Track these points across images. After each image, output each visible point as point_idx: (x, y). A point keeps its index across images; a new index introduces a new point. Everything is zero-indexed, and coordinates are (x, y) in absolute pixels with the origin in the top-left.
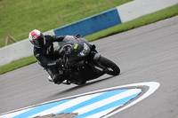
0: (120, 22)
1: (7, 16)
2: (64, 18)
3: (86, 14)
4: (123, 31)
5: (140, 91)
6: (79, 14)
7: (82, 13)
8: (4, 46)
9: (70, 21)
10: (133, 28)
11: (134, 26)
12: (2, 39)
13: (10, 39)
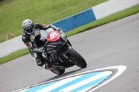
0: (95, 19)
2: (51, 18)
3: (68, 14)
4: (97, 26)
5: (111, 73)
8: (4, 41)
9: (56, 20)
10: (105, 23)
11: (106, 22)
12: (3, 36)
13: (9, 35)
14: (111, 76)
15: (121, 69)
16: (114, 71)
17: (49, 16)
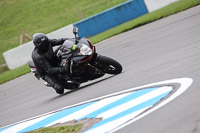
0: (147, 11)
1: (20, 11)
2: (85, 10)
3: (108, 4)
4: (150, 22)
5: (170, 89)
6: (101, 4)
7: (105, 4)
8: (18, 45)
9: (91, 13)
10: (161, 18)
11: (162, 15)
12: (16, 38)
13: (25, 37)
14: (171, 93)
15: (186, 83)
16: (175, 87)
17: (81, 9)
